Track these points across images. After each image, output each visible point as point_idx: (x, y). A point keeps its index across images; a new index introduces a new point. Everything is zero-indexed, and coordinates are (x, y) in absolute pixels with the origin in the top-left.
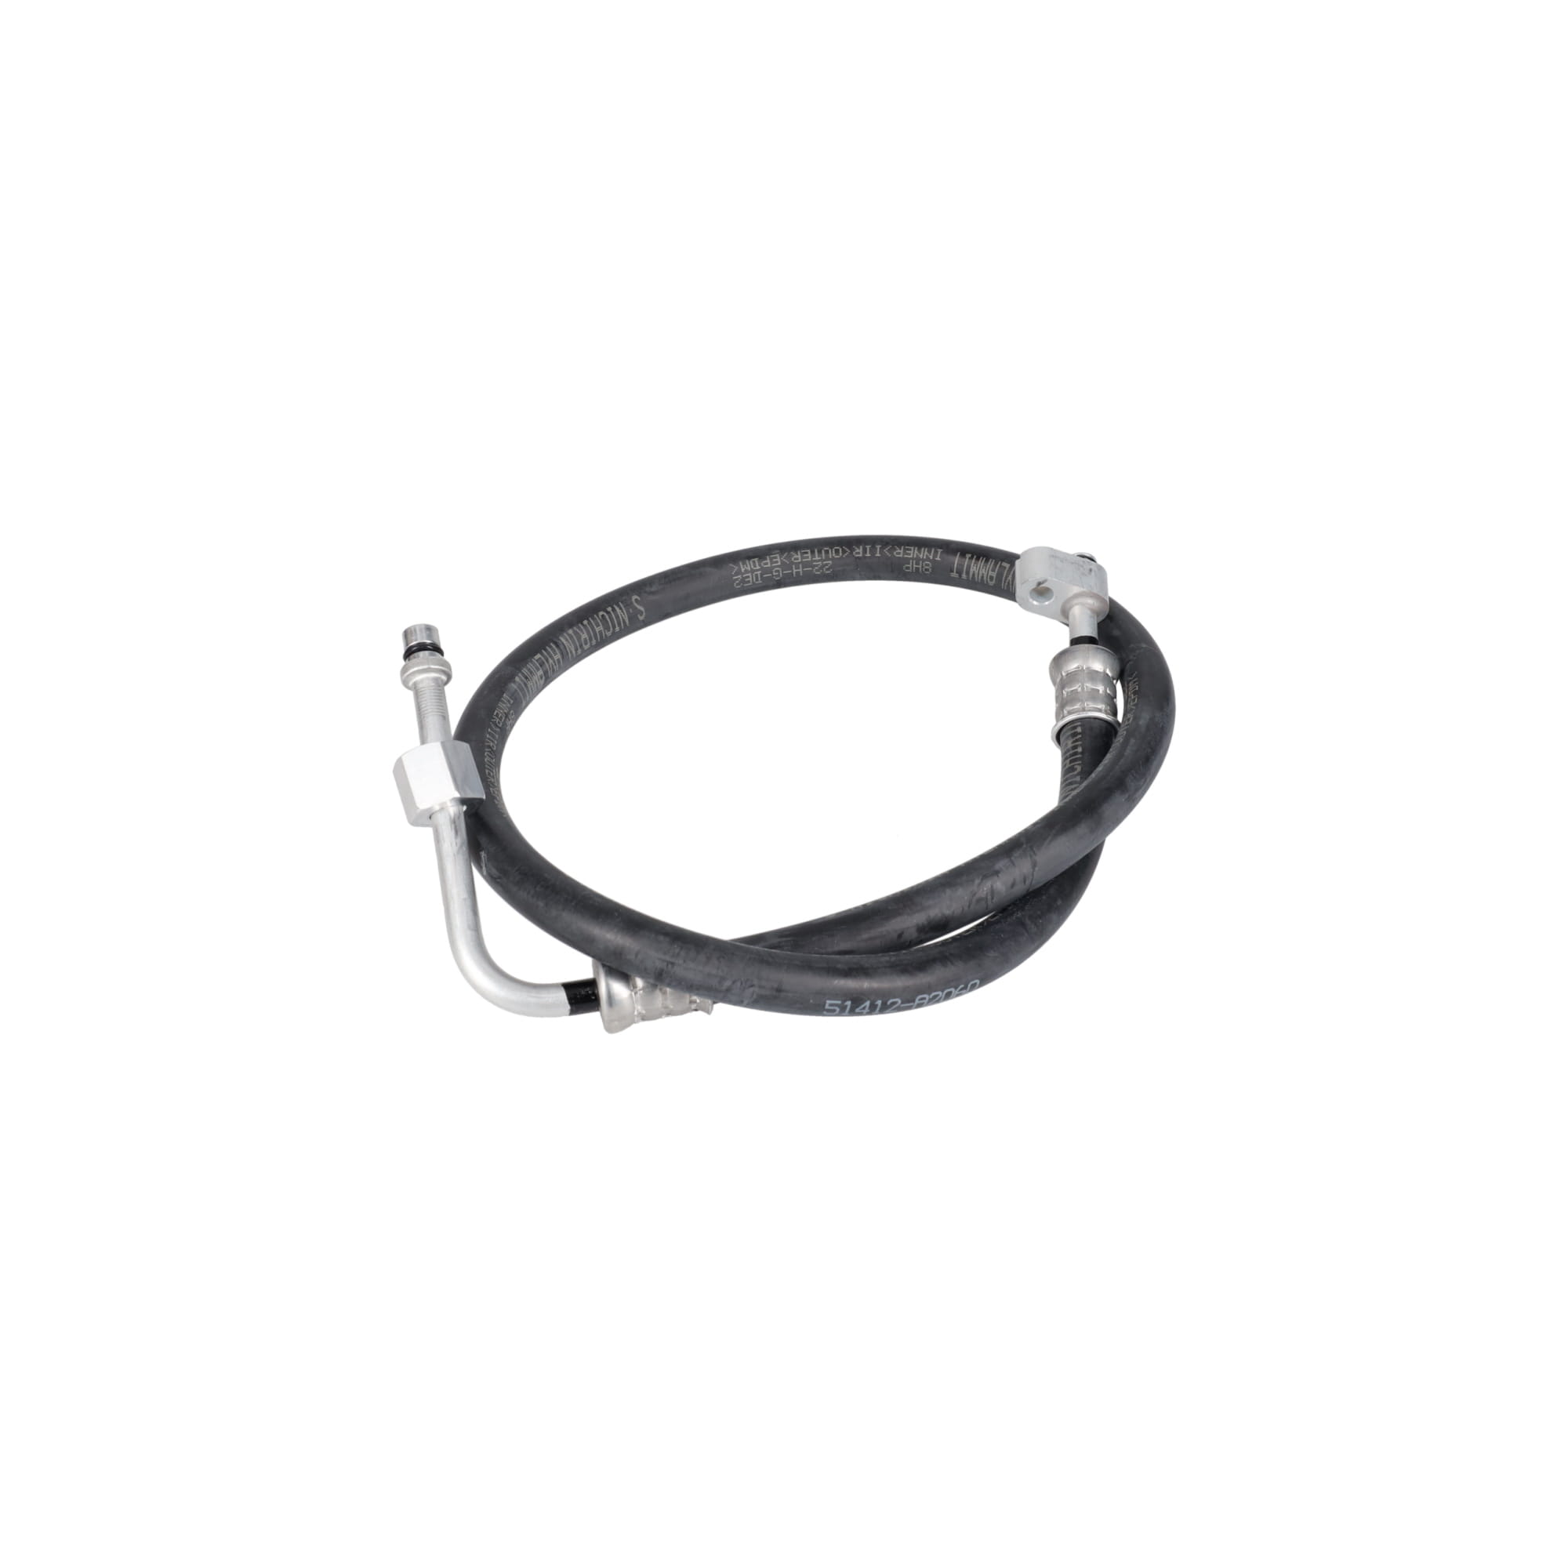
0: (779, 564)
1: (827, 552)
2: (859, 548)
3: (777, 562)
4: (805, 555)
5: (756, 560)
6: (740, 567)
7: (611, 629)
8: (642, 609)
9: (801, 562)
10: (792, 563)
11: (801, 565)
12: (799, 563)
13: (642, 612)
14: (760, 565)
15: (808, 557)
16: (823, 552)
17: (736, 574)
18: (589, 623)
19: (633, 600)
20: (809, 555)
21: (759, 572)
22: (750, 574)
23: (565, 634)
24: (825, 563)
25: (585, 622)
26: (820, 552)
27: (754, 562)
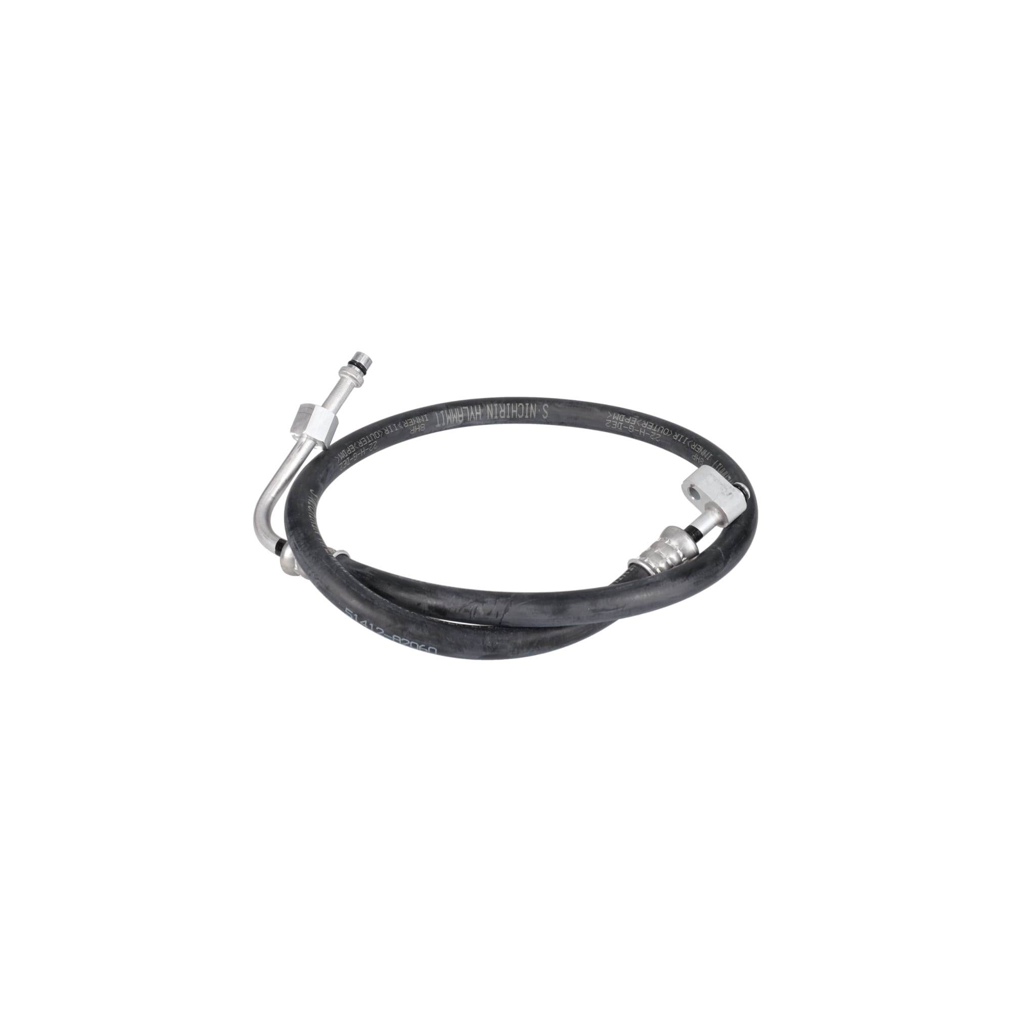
0: (634, 424)
1: (661, 429)
2: (677, 434)
3: (633, 422)
4: (650, 426)
5: (624, 416)
6: (613, 416)
7: (523, 415)
8: (546, 413)
9: (646, 428)
10: (641, 427)
11: (645, 430)
12: (644, 428)
13: (546, 414)
14: (624, 420)
15: (650, 427)
16: (659, 428)
17: (609, 419)
18: (510, 406)
19: (544, 406)
20: (652, 426)
21: (621, 423)
22: (616, 422)
23: (492, 405)
24: (657, 434)
25: (508, 404)
26: (658, 427)
27: (622, 417)
